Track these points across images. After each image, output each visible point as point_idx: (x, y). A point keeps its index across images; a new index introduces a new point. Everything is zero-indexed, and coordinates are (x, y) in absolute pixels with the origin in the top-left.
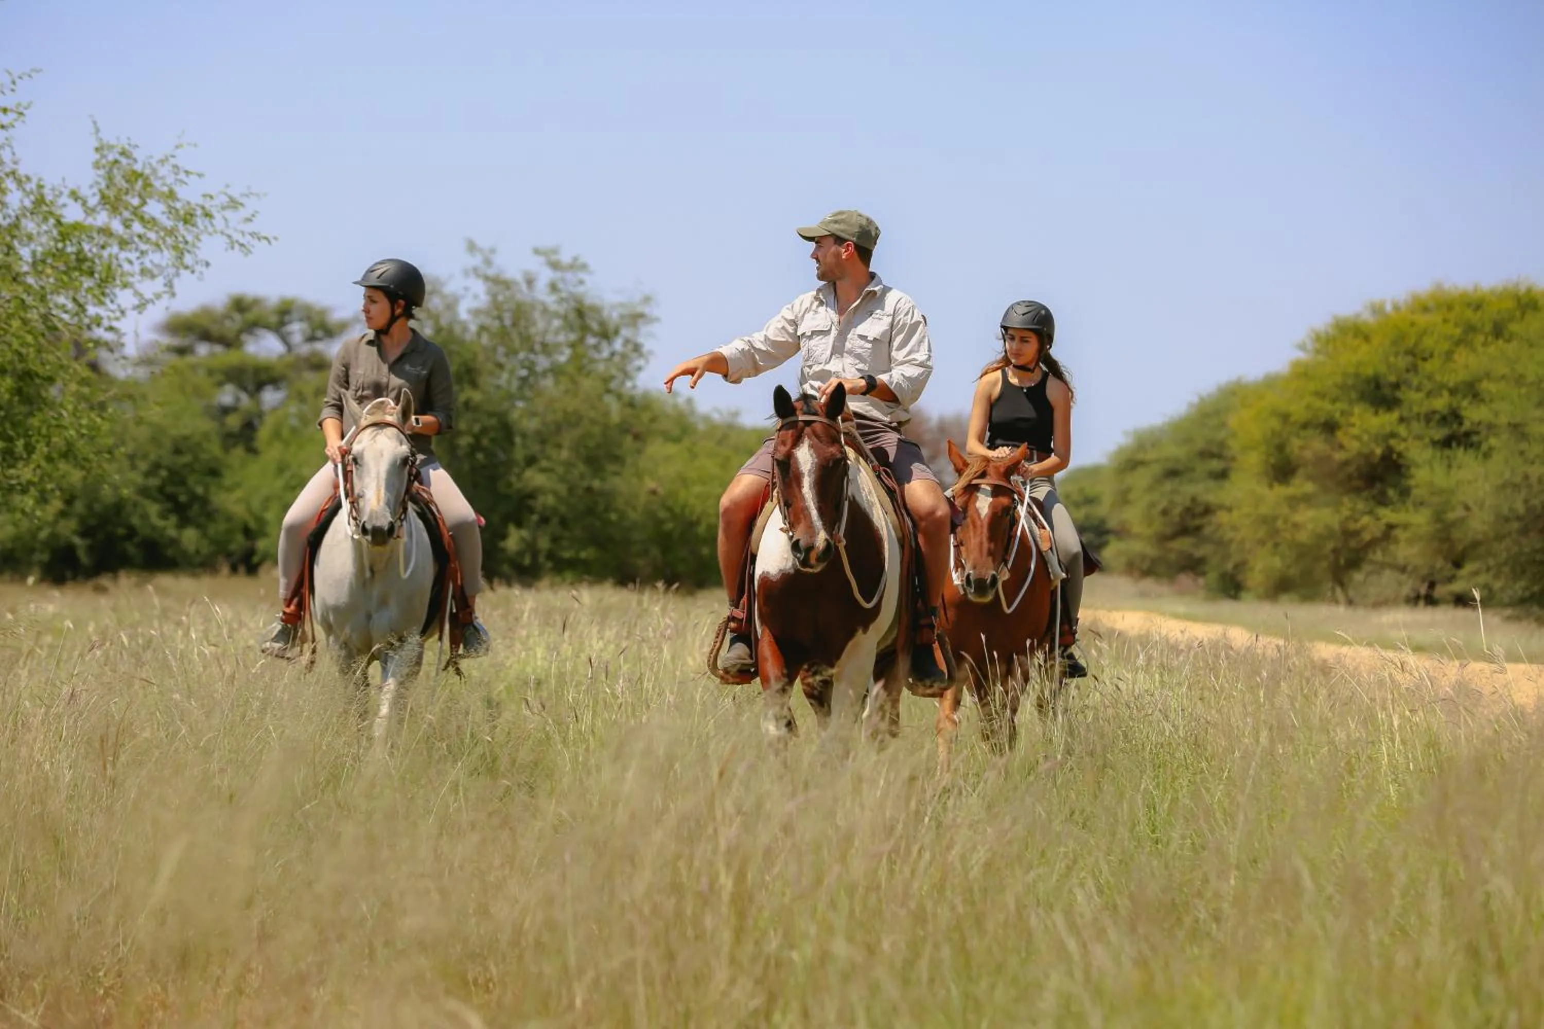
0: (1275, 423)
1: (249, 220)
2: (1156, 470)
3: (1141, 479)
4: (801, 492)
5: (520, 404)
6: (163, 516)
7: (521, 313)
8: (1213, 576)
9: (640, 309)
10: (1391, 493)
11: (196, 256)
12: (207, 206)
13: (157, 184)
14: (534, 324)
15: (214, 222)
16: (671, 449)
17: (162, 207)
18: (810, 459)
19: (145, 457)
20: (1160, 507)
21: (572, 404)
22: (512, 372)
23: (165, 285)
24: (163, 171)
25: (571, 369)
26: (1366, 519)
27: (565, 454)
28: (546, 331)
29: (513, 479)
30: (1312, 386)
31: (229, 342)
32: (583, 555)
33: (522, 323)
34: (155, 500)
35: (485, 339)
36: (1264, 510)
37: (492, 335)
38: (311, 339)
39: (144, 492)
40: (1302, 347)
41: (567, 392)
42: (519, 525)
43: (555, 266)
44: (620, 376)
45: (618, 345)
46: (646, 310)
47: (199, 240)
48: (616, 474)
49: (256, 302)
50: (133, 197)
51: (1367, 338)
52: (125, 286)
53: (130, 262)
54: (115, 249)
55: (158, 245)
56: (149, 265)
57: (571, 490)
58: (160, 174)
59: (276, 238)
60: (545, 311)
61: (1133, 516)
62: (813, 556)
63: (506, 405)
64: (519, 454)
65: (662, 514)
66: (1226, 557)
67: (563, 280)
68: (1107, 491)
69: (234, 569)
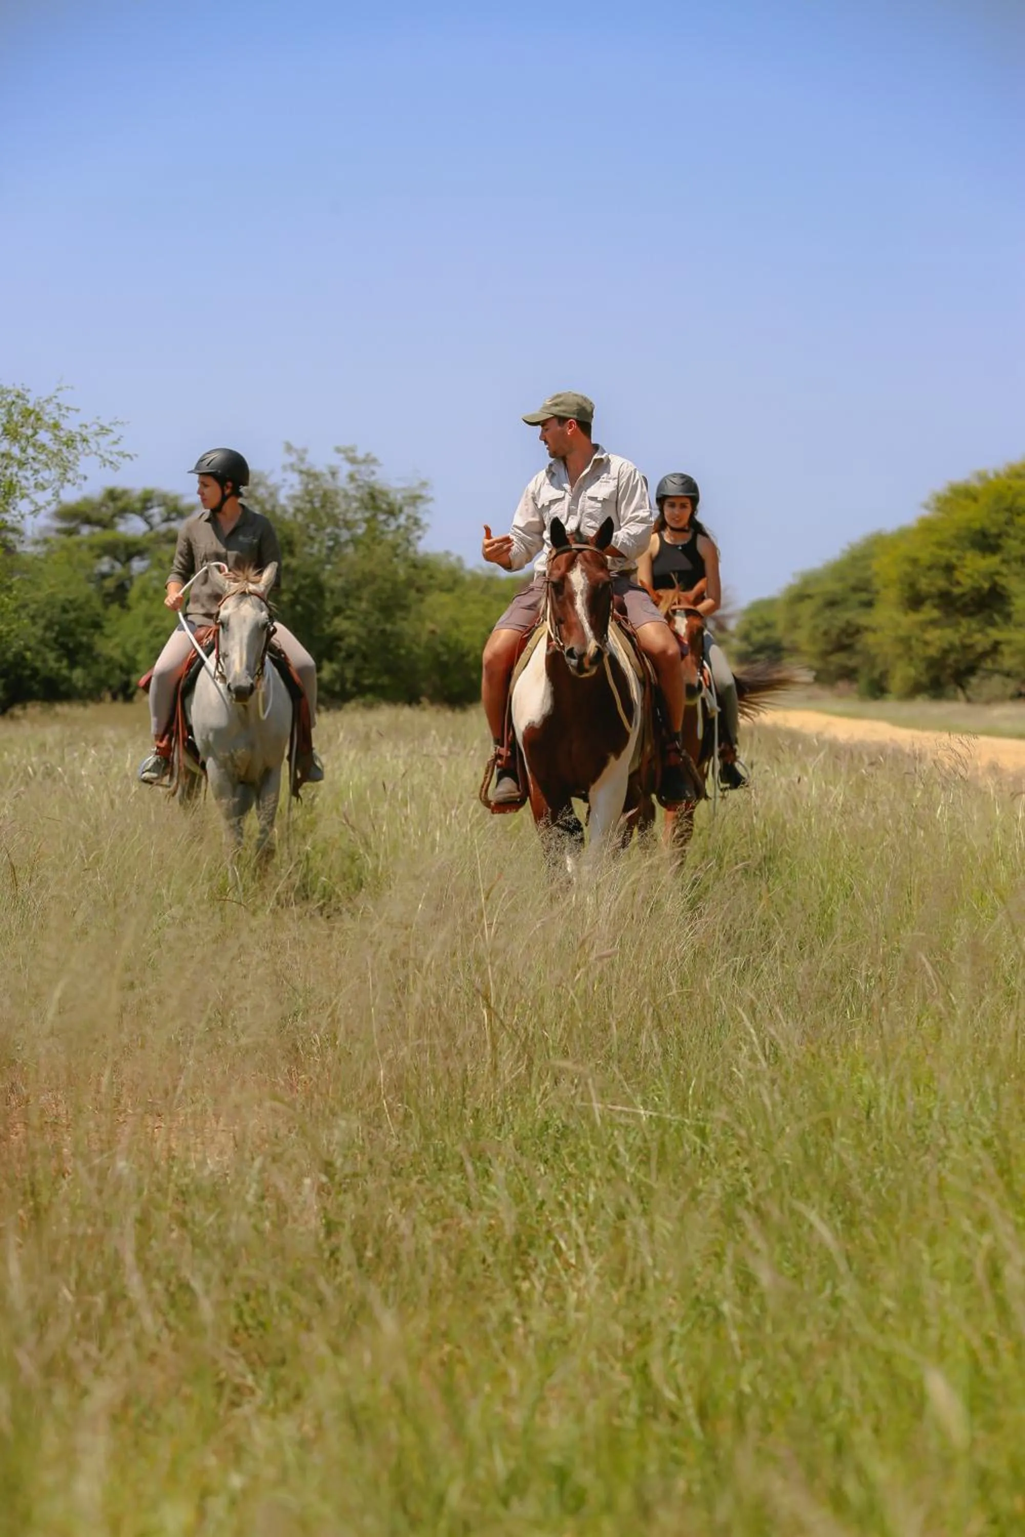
0: (907, 568)
1: (115, 443)
2: (818, 601)
3: (806, 609)
4: (573, 608)
5: (329, 567)
6: (58, 660)
7: (327, 498)
8: (863, 682)
9: (418, 492)
10: (997, 617)
11: (76, 472)
12: (84, 433)
13: (46, 418)
14: (338, 506)
15: (90, 444)
16: (445, 598)
17: (49, 436)
18: (583, 581)
19: (43, 615)
20: (822, 629)
21: (368, 566)
22: (321, 543)
23: (53, 495)
24: (50, 408)
25: (367, 540)
26: (978, 637)
27: (364, 605)
28: (347, 511)
29: (325, 626)
30: (935, 537)
31: (106, 524)
32: (380, 681)
33: (328, 505)
34: (52, 650)
35: (300, 517)
36: (902, 632)
37: (306, 515)
38: (167, 520)
39: (43, 641)
40: (926, 507)
41: (364, 557)
42: (331, 659)
43: (353, 461)
44: (405, 545)
45: (402, 520)
46: (424, 493)
47: (78, 460)
48: (405, 619)
49: (125, 492)
50: (28, 428)
51: (975, 499)
52: (23, 497)
53: (27, 479)
54: (15, 469)
55: (47, 465)
56: (41, 480)
57: (370, 632)
58: (47, 411)
59: (136, 455)
60: (346, 496)
61: (801, 637)
62: (586, 661)
63: (317, 568)
64: (329, 607)
65: (441, 649)
66: (873, 667)
67: (359, 472)
68: (781, 619)
69: (114, 698)
